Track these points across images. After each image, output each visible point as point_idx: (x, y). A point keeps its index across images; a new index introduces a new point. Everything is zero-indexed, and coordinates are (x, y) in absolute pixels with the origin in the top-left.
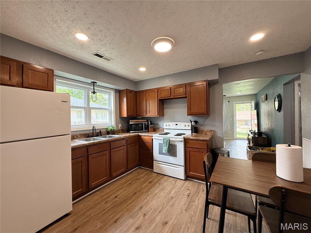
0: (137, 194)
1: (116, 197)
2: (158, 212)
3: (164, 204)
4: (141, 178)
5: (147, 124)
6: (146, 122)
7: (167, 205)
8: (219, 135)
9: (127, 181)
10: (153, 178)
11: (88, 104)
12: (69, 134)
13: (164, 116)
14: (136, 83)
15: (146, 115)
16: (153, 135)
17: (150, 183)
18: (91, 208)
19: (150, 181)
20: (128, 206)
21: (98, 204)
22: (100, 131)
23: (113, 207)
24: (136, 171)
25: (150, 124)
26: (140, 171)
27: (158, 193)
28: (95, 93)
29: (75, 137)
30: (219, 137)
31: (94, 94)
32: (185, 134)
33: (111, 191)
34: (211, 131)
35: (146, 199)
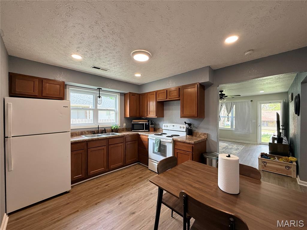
0: (124, 186)
1: (107, 185)
2: (133, 203)
3: (141, 197)
4: (135, 172)
5: (147, 124)
6: (146, 123)
7: (144, 199)
8: (213, 139)
9: (122, 174)
10: (145, 174)
11: (96, 106)
12: (69, 132)
13: (164, 118)
14: (140, 86)
15: (147, 116)
16: (149, 135)
17: (140, 178)
18: (85, 191)
19: (141, 176)
20: (111, 194)
21: (91, 188)
22: (105, 129)
23: (101, 193)
24: (135, 167)
25: (151, 124)
26: (138, 166)
27: (141, 187)
28: (101, 98)
29: (84, 133)
30: (213, 141)
31: (99, 98)
32: (179, 136)
33: (105, 180)
34: (205, 134)
35: (128, 191)
